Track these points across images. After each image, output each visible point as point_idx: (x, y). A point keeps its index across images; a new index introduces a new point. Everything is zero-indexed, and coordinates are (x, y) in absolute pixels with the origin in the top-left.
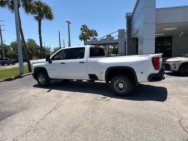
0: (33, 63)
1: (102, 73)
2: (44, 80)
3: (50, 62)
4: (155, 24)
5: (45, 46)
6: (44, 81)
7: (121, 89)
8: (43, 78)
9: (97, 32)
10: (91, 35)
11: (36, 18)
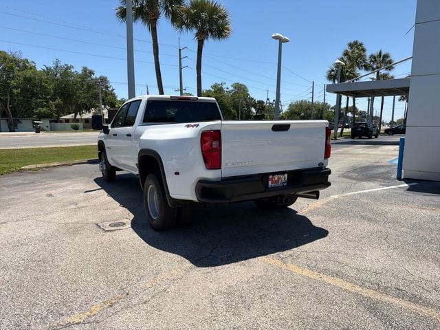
3: (106, 131)
5: (268, 99)
10: (367, 68)
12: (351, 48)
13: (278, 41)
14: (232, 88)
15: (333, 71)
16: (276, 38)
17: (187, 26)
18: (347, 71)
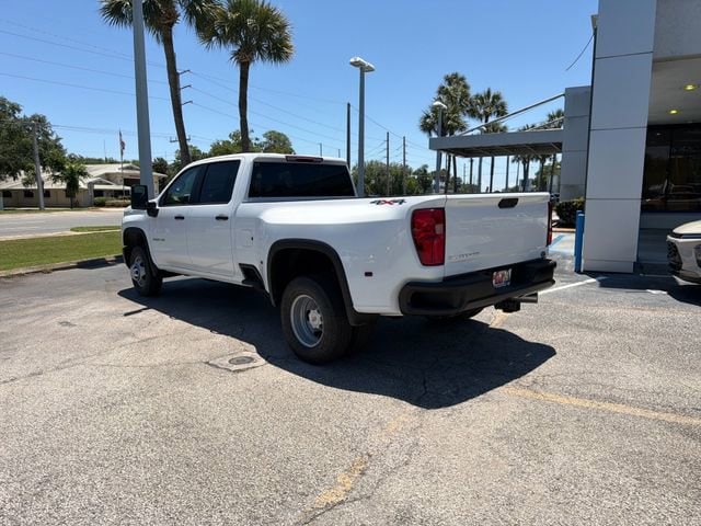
1: (262, 262)
2: (143, 272)
3: (153, 212)
4: (650, 58)
6: (144, 277)
8: (142, 265)
11: (235, 55)
12: (450, 84)
13: (358, 70)
14: (265, 140)
15: (428, 117)
16: (355, 64)
17: (220, 38)
18: (449, 119)
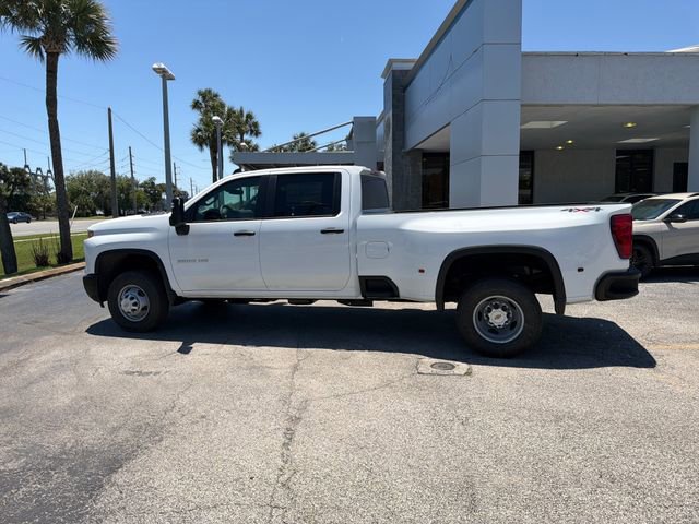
0: (91, 234)
1: (422, 271)
2: (143, 302)
3: (183, 230)
4: (519, 102)
5: (27, 166)
6: (144, 308)
7: (494, 330)
8: (140, 293)
9: (257, 118)
11: (34, 44)
16: (158, 71)
